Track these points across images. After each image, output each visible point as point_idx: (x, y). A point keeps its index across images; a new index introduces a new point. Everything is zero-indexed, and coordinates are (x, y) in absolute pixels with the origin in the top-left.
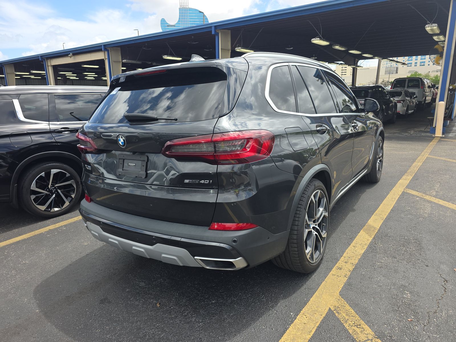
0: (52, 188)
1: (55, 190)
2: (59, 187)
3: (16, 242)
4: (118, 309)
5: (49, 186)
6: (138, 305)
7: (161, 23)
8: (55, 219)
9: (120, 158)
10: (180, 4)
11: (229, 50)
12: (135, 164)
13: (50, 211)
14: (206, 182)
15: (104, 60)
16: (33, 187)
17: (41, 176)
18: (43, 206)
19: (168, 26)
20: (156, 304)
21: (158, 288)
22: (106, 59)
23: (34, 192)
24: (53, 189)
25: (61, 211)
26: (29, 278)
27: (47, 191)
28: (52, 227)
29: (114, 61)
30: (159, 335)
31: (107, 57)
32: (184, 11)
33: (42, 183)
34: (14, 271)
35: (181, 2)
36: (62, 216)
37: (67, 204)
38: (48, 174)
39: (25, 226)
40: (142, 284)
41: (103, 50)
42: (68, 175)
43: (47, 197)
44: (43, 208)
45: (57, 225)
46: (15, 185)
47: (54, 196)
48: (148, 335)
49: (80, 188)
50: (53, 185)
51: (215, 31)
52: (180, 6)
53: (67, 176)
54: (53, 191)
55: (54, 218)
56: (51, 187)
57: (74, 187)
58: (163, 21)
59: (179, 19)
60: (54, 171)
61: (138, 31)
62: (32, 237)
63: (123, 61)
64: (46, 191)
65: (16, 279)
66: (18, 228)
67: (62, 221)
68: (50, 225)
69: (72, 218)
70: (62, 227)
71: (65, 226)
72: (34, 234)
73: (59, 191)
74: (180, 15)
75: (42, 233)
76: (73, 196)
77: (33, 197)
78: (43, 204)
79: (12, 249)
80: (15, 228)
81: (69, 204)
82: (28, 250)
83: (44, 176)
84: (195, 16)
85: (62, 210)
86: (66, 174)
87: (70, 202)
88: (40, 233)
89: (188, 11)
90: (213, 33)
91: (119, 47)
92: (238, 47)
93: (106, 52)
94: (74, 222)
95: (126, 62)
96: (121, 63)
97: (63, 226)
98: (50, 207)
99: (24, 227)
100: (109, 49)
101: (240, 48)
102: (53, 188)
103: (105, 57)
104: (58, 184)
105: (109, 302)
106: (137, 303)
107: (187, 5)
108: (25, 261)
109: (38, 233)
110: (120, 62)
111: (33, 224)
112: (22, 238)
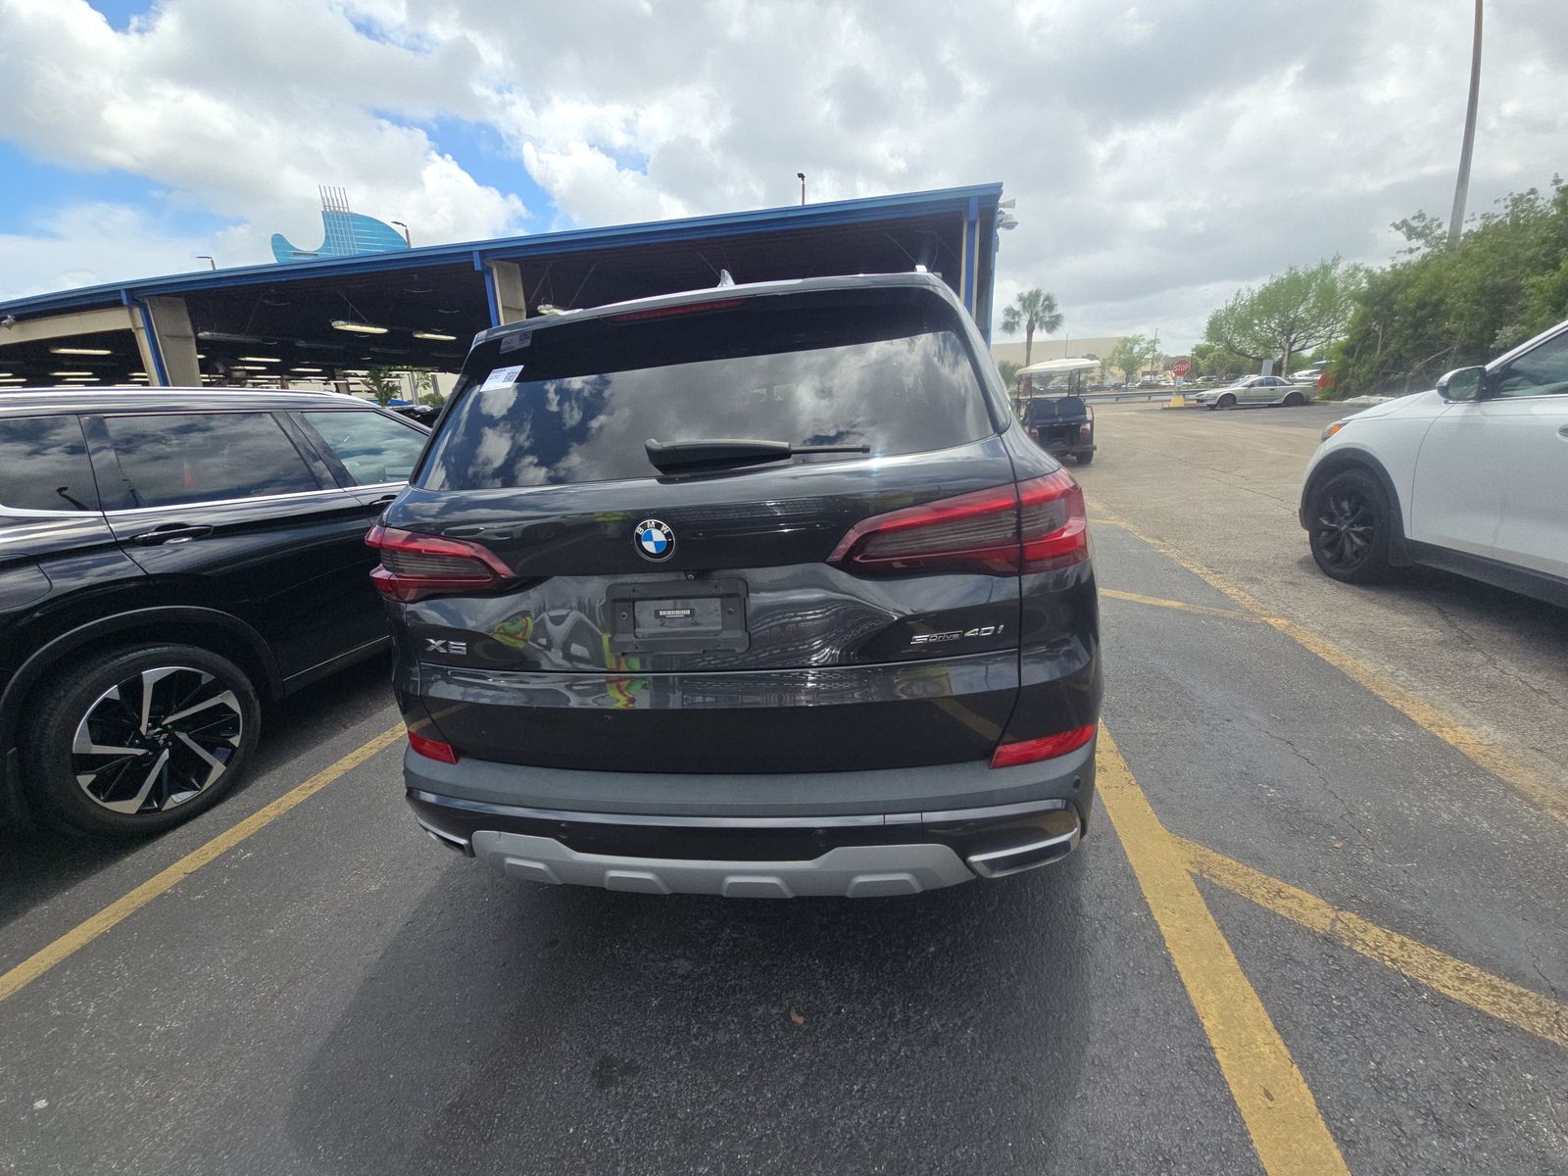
0: (152, 732)
1: (165, 736)
2: (179, 725)
3: (72, 956)
4: (679, 1083)
5: (143, 729)
6: (733, 1044)
7: (274, 247)
8: (182, 830)
9: (616, 597)
10: (324, 202)
11: (520, 310)
12: (688, 612)
13: (159, 809)
14: (986, 631)
15: (133, 330)
16: (81, 740)
17: (105, 699)
18: (131, 798)
19: (295, 254)
20: (787, 1016)
21: (745, 963)
22: (137, 329)
23: (86, 762)
24: (160, 733)
25: (200, 800)
26: (230, 1091)
27: (138, 747)
28: (190, 863)
29: (168, 336)
30: (892, 1122)
31: (140, 324)
32: (336, 220)
33: (114, 723)
34: (141, 1077)
35: (324, 195)
36: (207, 815)
37: (218, 769)
38: (132, 690)
39: (73, 885)
40: (683, 966)
41: (125, 302)
42: (207, 678)
43: (141, 767)
44: (129, 807)
45: (211, 850)
46: (10, 752)
47: (166, 754)
48: (861, 1136)
49: (254, 709)
50: (154, 721)
51: (482, 264)
52: (325, 206)
53: (203, 682)
54: (161, 742)
55: (178, 830)
56: (148, 729)
57: (233, 712)
58: (278, 242)
59: (327, 237)
60: (151, 676)
61: (212, 262)
62: (127, 918)
63: (200, 334)
64: (132, 745)
65: (176, 1111)
66: (45, 897)
67: (219, 831)
68: (180, 858)
69: (252, 812)
70: (231, 851)
71: (245, 844)
72: (131, 906)
73: (183, 736)
74: (328, 228)
75: (164, 894)
76: (236, 741)
77: (85, 780)
78: (129, 793)
79: (73, 989)
80: (34, 902)
81: (225, 768)
82: (146, 974)
83: (117, 697)
84: (371, 234)
85: (204, 796)
86: (201, 674)
87: (226, 764)
88: (154, 895)
89: (348, 220)
90: (478, 267)
91: (179, 296)
92: (545, 303)
93: (137, 311)
94: (273, 824)
95: (210, 338)
96: (193, 340)
97: (238, 846)
98: (158, 793)
99: (73, 890)
100: (147, 301)
101: (551, 306)
102: (159, 729)
103: (135, 325)
104: (176, 712)
105: (630, 1069)
106: (723, 1037)
107: (345, 205)
108: (162, 1024)
109: (147, 898)
110: (189, 337)
111: (102, 868)
112: (89, 934)
